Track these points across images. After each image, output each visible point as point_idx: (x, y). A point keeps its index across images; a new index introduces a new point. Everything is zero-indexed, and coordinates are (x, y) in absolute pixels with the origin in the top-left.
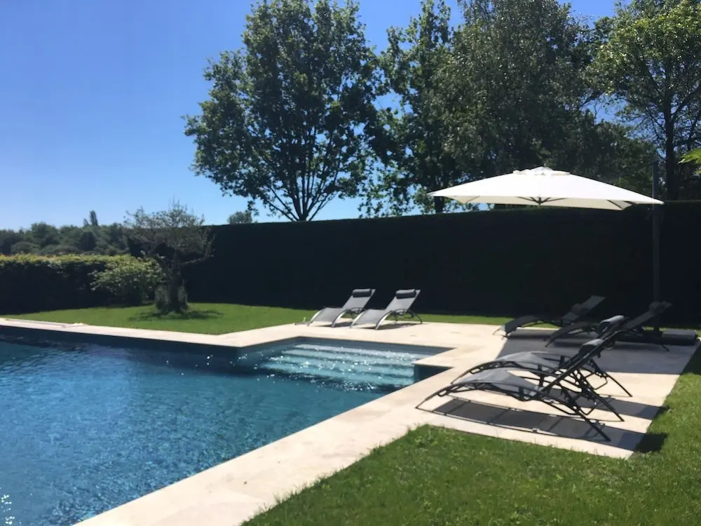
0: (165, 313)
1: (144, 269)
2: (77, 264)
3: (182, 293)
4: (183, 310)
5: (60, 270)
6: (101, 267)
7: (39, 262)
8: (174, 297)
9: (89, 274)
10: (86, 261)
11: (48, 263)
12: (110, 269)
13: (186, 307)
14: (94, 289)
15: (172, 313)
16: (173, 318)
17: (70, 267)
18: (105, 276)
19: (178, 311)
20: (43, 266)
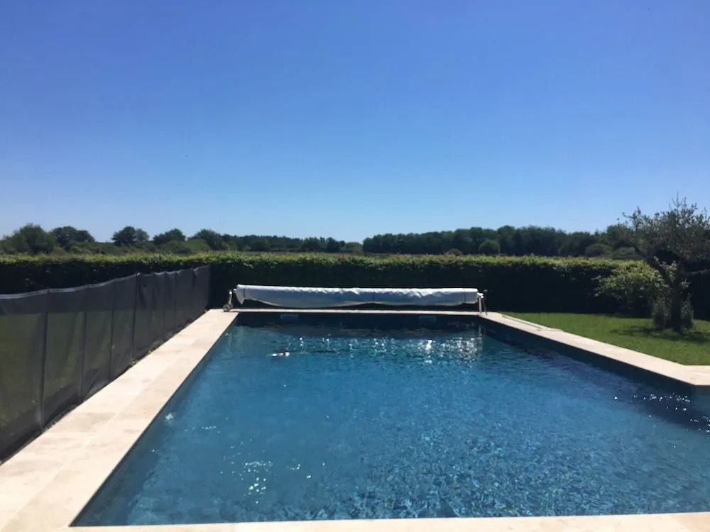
0: (658, 330)
1: (652, 277)
2: (585, 267)
3: (686, 309)
4: (685, 329)
5: (565, 272)
6: (607, 272)
7: (545, 264)
8: (676, 312)
9: (592, 279)
10: (594, 265)
11: (553, 265)
12: (616, 275)
13: (689, 325)
14: (597, 295)
15: (669, 331)
16: (666, 337)
17: (576, 270)
18: (610, 282)
19: (677, 329)
20: (548, 268)
